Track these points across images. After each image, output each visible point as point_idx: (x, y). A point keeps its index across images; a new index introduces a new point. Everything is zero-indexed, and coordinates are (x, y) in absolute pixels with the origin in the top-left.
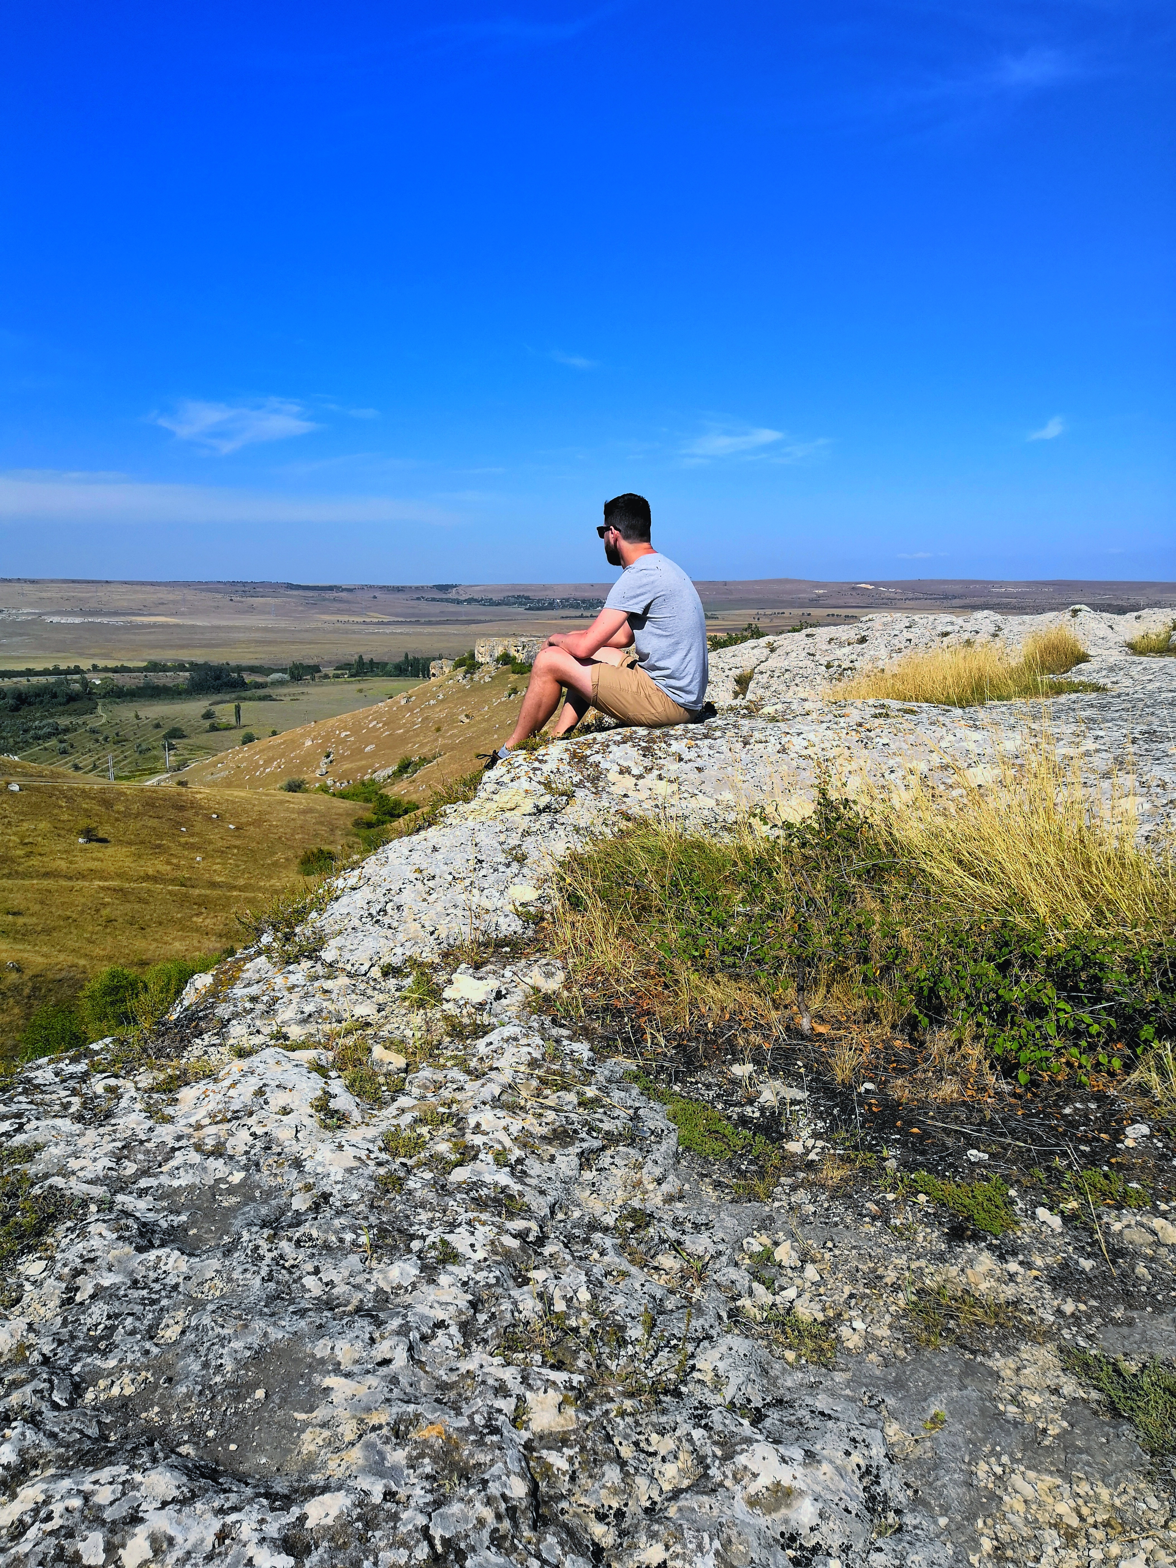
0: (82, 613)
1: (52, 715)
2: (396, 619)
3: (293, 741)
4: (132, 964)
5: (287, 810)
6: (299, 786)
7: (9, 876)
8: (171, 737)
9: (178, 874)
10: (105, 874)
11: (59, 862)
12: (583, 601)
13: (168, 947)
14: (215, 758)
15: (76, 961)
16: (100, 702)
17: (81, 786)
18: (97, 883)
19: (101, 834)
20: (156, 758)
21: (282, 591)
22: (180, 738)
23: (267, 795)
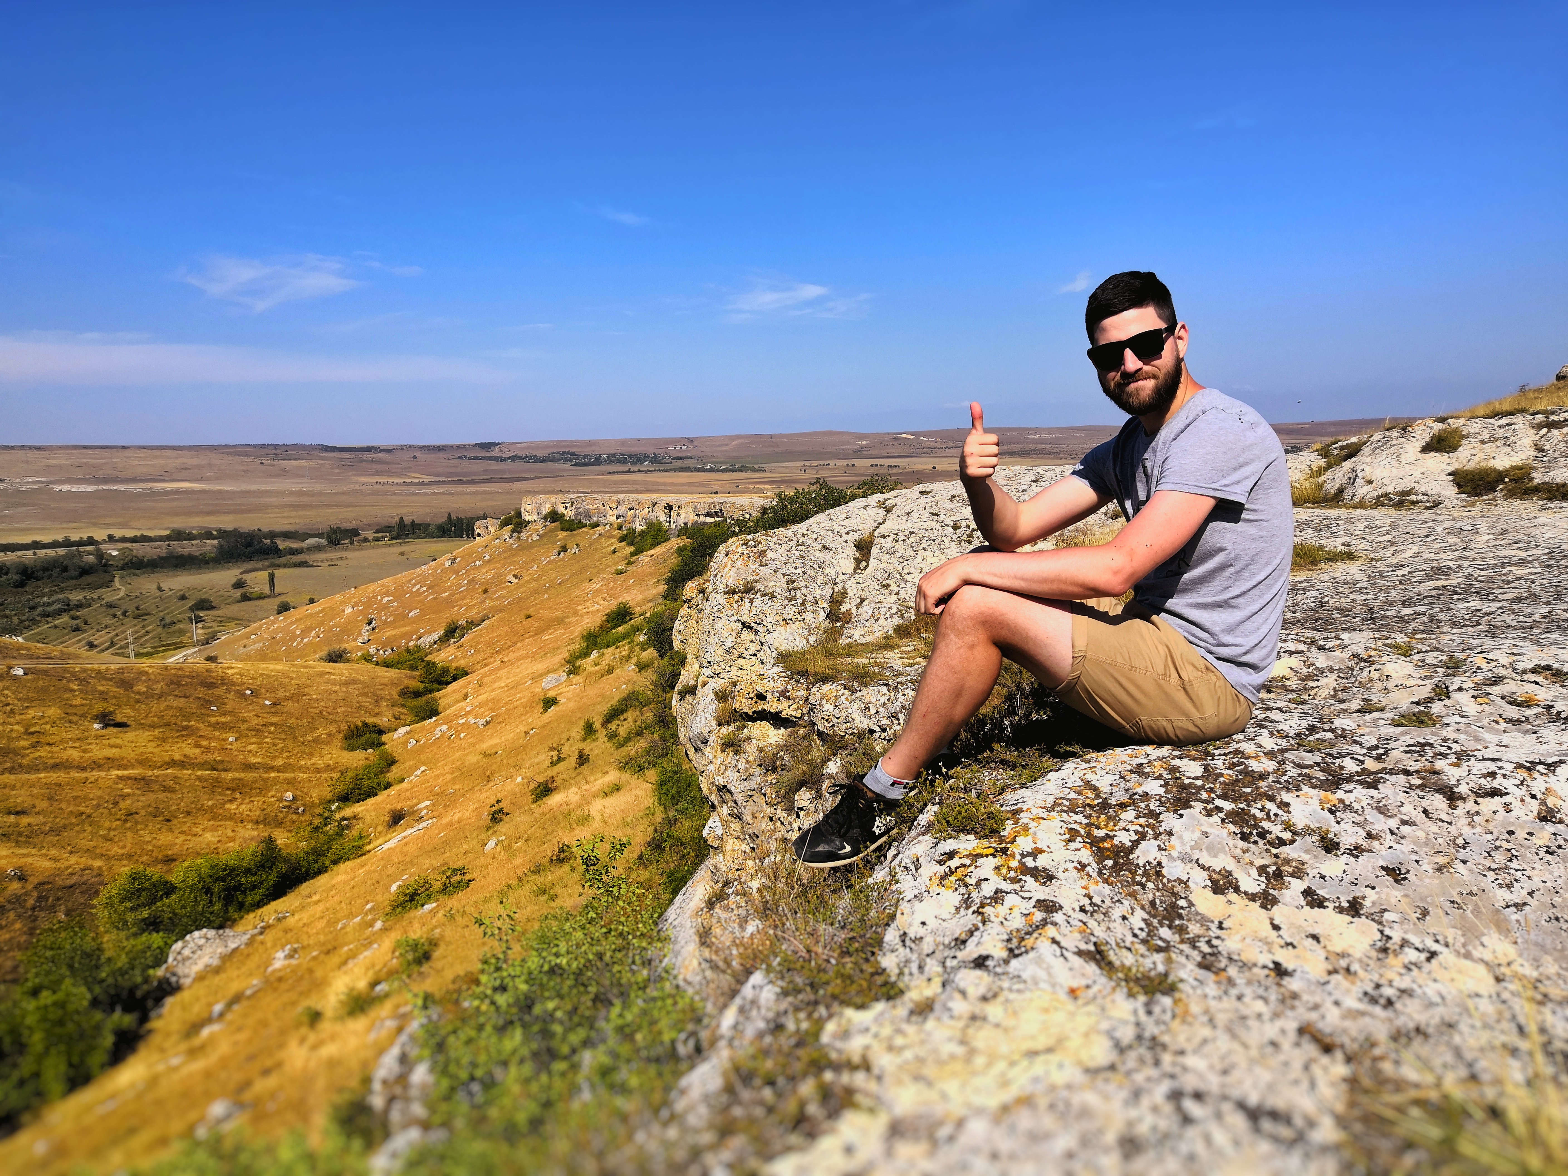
0: (96, 480)
1: (62, 591)
2: (437, 479)
3: (332, 608)
4: (157, 861)
5: (328, 682)
6: (340, 656)
7: (11, 771)
8: (198, 609)
9: (209, 757)
10: (125, 762)
11: (70, 752)
12: (630, 456)
13: (198, 839)
14: (247, 630)
15: (90, 862)
16: (117, 574)
17: (96, 666)
18: (115, 772)
19: (119, 718)
20: (182, 632)
21: (317, 453)
22: (208, 609)
23: (306, 667)
